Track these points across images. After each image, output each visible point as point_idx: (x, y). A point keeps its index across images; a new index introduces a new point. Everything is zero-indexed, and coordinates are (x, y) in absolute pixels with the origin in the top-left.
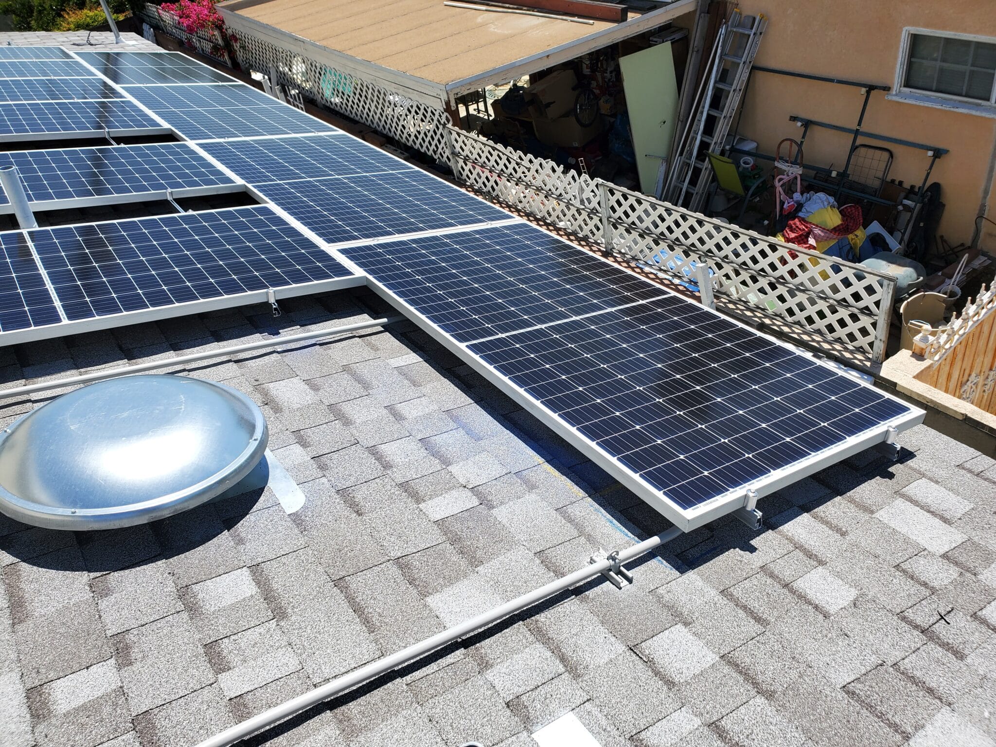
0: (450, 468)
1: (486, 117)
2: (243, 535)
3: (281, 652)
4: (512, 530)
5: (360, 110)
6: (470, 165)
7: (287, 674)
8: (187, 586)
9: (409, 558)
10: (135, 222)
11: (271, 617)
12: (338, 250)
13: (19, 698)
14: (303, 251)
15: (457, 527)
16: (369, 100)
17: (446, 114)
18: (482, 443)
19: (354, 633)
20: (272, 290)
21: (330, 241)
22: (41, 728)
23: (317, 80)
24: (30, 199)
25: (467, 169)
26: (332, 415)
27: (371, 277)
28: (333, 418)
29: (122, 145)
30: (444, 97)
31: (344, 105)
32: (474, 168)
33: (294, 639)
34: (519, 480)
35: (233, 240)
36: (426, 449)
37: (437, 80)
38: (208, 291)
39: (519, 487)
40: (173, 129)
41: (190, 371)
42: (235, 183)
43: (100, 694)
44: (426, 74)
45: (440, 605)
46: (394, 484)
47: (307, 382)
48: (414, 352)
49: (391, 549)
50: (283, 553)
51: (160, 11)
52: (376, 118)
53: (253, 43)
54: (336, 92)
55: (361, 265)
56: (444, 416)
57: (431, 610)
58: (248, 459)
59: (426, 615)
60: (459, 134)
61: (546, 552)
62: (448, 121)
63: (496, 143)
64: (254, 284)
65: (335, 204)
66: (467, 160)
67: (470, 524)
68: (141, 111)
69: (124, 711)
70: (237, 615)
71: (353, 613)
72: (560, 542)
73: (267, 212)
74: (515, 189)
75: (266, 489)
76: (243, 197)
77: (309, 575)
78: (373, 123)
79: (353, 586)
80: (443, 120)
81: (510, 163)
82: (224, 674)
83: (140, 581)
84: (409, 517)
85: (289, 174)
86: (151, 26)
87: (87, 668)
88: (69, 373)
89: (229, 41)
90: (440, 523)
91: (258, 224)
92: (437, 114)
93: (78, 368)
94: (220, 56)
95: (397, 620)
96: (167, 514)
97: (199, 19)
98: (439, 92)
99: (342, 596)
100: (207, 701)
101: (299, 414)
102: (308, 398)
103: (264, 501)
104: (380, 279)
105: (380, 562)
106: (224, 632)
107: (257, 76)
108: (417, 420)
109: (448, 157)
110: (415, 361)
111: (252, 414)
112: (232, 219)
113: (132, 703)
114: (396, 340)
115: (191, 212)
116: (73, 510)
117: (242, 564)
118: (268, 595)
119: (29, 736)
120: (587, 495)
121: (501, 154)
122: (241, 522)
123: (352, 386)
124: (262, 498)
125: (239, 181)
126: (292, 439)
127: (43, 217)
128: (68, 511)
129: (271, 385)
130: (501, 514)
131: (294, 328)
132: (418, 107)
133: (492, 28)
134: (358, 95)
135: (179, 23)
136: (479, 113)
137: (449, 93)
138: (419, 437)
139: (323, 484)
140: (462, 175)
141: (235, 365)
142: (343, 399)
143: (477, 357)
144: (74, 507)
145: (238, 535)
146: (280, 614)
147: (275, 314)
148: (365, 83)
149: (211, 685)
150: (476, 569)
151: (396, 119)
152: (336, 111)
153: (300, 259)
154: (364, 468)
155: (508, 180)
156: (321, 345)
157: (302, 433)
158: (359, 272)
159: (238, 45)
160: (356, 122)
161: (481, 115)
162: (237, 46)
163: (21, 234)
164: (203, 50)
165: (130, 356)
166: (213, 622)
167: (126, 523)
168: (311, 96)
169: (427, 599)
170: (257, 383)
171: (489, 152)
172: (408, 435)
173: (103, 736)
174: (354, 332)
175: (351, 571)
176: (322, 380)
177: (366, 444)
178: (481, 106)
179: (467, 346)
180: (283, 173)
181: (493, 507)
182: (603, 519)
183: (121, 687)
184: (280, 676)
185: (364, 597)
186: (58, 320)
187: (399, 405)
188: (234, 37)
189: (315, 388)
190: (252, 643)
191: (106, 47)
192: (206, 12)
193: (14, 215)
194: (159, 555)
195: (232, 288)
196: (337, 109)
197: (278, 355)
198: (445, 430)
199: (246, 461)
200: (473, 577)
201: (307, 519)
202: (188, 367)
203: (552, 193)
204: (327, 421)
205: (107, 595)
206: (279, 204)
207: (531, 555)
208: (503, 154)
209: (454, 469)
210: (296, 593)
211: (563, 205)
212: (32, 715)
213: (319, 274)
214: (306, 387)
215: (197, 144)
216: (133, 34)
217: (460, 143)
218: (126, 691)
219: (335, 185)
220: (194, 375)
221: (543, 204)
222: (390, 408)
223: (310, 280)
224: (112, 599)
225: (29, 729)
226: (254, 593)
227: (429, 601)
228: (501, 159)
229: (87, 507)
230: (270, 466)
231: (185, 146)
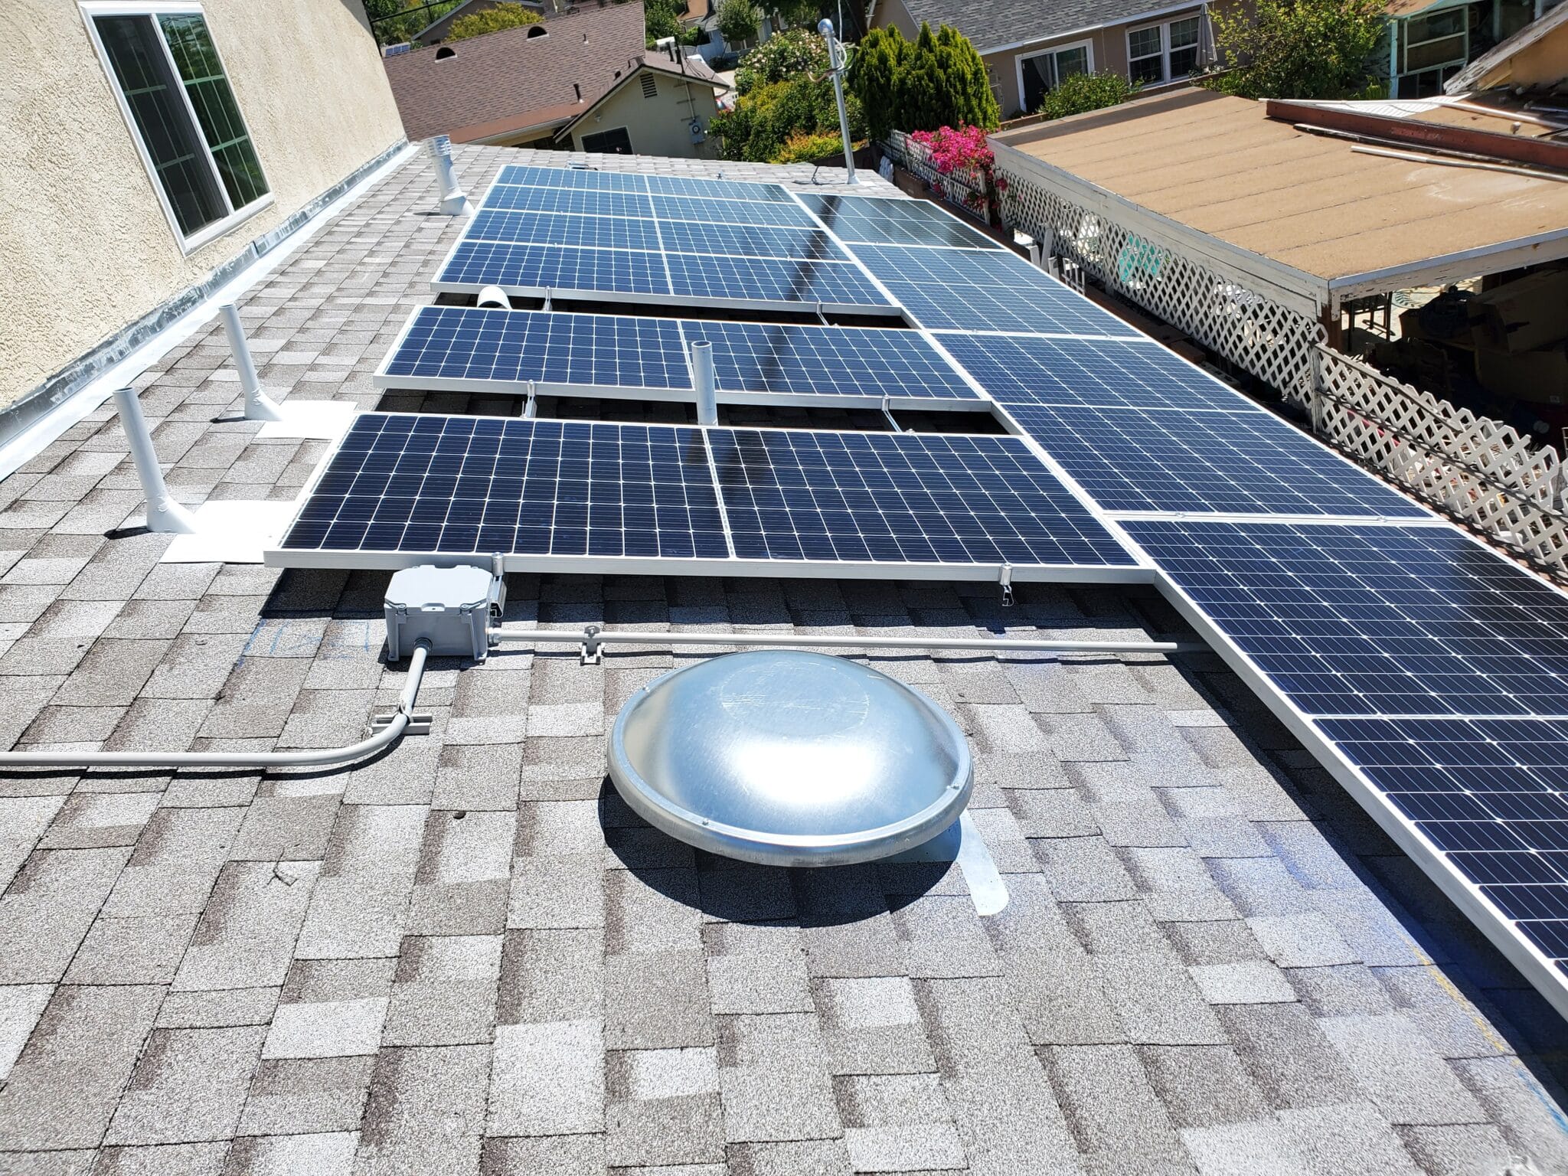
0: (1249, 921)
1: (1384, 336)
2: (910, 926)
3: (940, 1129)
4: (1354, 1067)
5: (1172, 305)
6: (1344, 412)
7: (944, 1167)
8: (822, 977)
9: (1161, 1050)
10: (835, 436)
11: (933, 1069)
12: (1118, 522)
13: (597, 1059)
14: (1063, 515)
15: (1251, 1027)
16: (1191, 291)
17: (1319, 326)
18: (1315, 895)
19: (1055, 1142)
20: (1008, 566)
21: (1107, 505)
22: (614, 1110)
23: (1114, 252)
24: (717, 387)
25: (1337, 417)
26: (1065, 778)
27: (1163, 574)
28: (1068, 784)
29: (836, 326)
30: (1322, 298)
31: (1148, 295)
32: (1351, 418)
33: (961, 1115)
34: (1377, 982)
35: (962, 481)
36: (1212, 876)
37: (1316, 270)
38: (919, 552)
39: (1377, 996)
40: (904, 309)
41: (872, 659)
42: (978, 397)
43: (692, 1092)
44: (1298, 260)
45: (1204, 1149)
46: (1151, 919)
47: (1035, 716)
48: (1214, 708)
49: (1131, 1025)
50: (964, 974)
51: (909, 141)
52: (1197, 319)
53: (1029, 192)
54: (1139, 273)
55: (1151, 551)
56: (1251, 829)
57: (1187, 1153)
58: (940, 814)
59: (1177, 1158)
60: (1335, 361)
61: (1416, 1130)
62: (1321, 338)
63: (1403, 382)
64: (985, 553)
65: (1123, 450)
66: (1342, 403)
67: (1275, 1029)
68: (867, 280)
69: (718, 1130)
70: (885, 1047)
71: (1058, 1109)
72: (1447, 1121)
73: (1017, 447)
74: (1423, 462)
75: (953, 866)
76: (984, 421)
77: (998, 1022)
78: (1189, 327)
79: (1063, 1065)
80: (1313, 335)
81: (1422, 417)
82: (854, 1130)
83: (763, 948)
84: (1169, 982)
85: (1058, 395)
86: (892, 161)
87: (682, 1049)
88: (721, 626)
89: (995, 185)
90: (1222, 1010)
91: (1004, 464)
92: (1302, 324)
93: (732, 622)
94: (976, 208)
95: (1126, 1147)
96: (818, 862)
97: (960, 155)
98: (1315, 290)
99: (1045, 1073)
100: (825, 1163)
101: (1016, 764)
102: (1033, 742)
103: (948, 884)
104: (1180, 579)
105: (1111, 1041)
106: (863, 1066)
107: (1022, 239)
108: (1204, 823)
109: (1306, 395)
110: (1213, 724)
111: (955, 748)
112: (966, 451)
113: (730, 1122)
114: (1184, 681)
115: (910, 433)
116: (706, 820)
117: (903, 971)
118: (934, 1034)
119: (599, 1116)
120: (1513, 1052)
121: (1408, 402)
122: (911, 905)
123: (1102, 739)
124: (945, 879)
125: (984, 395)
126: (1001, 799)
127: (727, 413)
128: (698, 820)
129: (981, 708)
130: (1335, 1030)
131: (1027, 628)
132: (1271, 309)
133: (1434, 192)
134: (1174, 282)
135: (930, 158)
136: (1371, 327)
137: (1333, 292)
138: (1204, 853)
139: (1038, 884)
140: (1326, 425)
141: (934, 666)
142: (1086, 757)
143: (1331, 745)
144: (707, 816)
145: (904, 924)
146: (946, 1068)
147: (1005, 602)
148: (1191, 265)
149: (834, 1139)
150: (1277, 1113)
151: (1229, 324)
152: (1134, 303)
153: (1057, 526)
154: (1105, 877)
155: (1412, 447)
156: (1064, 663)
157: (1017, 793)
158: (1145, 562)
159: (1006, 193)
160: (1162, 322)
161: (1375, 331)
162: (1003, 195)
163: (699, 431)
164: (954, 197)
165: (798, 620)
166: (850, 1045)
167: (765, 859)
168: (1099, 276)
169: (1182, 1131)
170: (961, 700)
171: (1386, 396)
172: (1184, 844)
173: (687, 1155)
174: (1118, 654)
175: (1063, 1039)
176: (1058, 718)
177: (1114, 840)
178: (1379, 317)
179: (1315, 721)
180: (1049, 391)
181: (1321, 1015)
182: (1541, 1105)
183: (719, 1094)
184: (933, 1167)
185: (1079, 1087)
186: (726, 554)
187: (1176, 790)
188: (1003, 183)
189: (1047, 729)
190: (901, 1098)
191: (834, 188)
192: (972, 146)
193: (694, 405)
194: (794, 918)
195: (953, 553)
196: (1135, 299)
197: (997, 664)
198: (1249, 854)
199: (937, 816)
200: (1269, 1124)
201: (1007, 932)
202: (870, 653)
203: (1497, 480)
204: (1057, 786)
205: (719, 953)
206: (1037, 438)
207: (1385, 1124)
208: (1413, 402)
209: (1258, 925)
210: (975, 1044)
211: (1514, 504)
212: (607, 1088)
213: (1083, 555)
214: (1033, 723)
215: (933, 335)
216: (871, 172)
217: (1335, 375)
218: (723, 1101)
219: (1126, 420)
220: (877, 665)
221: (1472, 495)
222: (1160, 791)
223: (1067, 561)
224: (725, 961)
225: (600, 1105)
226: (913, 1022)
227: (1186, 1136)
228: (1406, 409)
229: (723, 821)
230: (963, 831)
231: (917, 336)
